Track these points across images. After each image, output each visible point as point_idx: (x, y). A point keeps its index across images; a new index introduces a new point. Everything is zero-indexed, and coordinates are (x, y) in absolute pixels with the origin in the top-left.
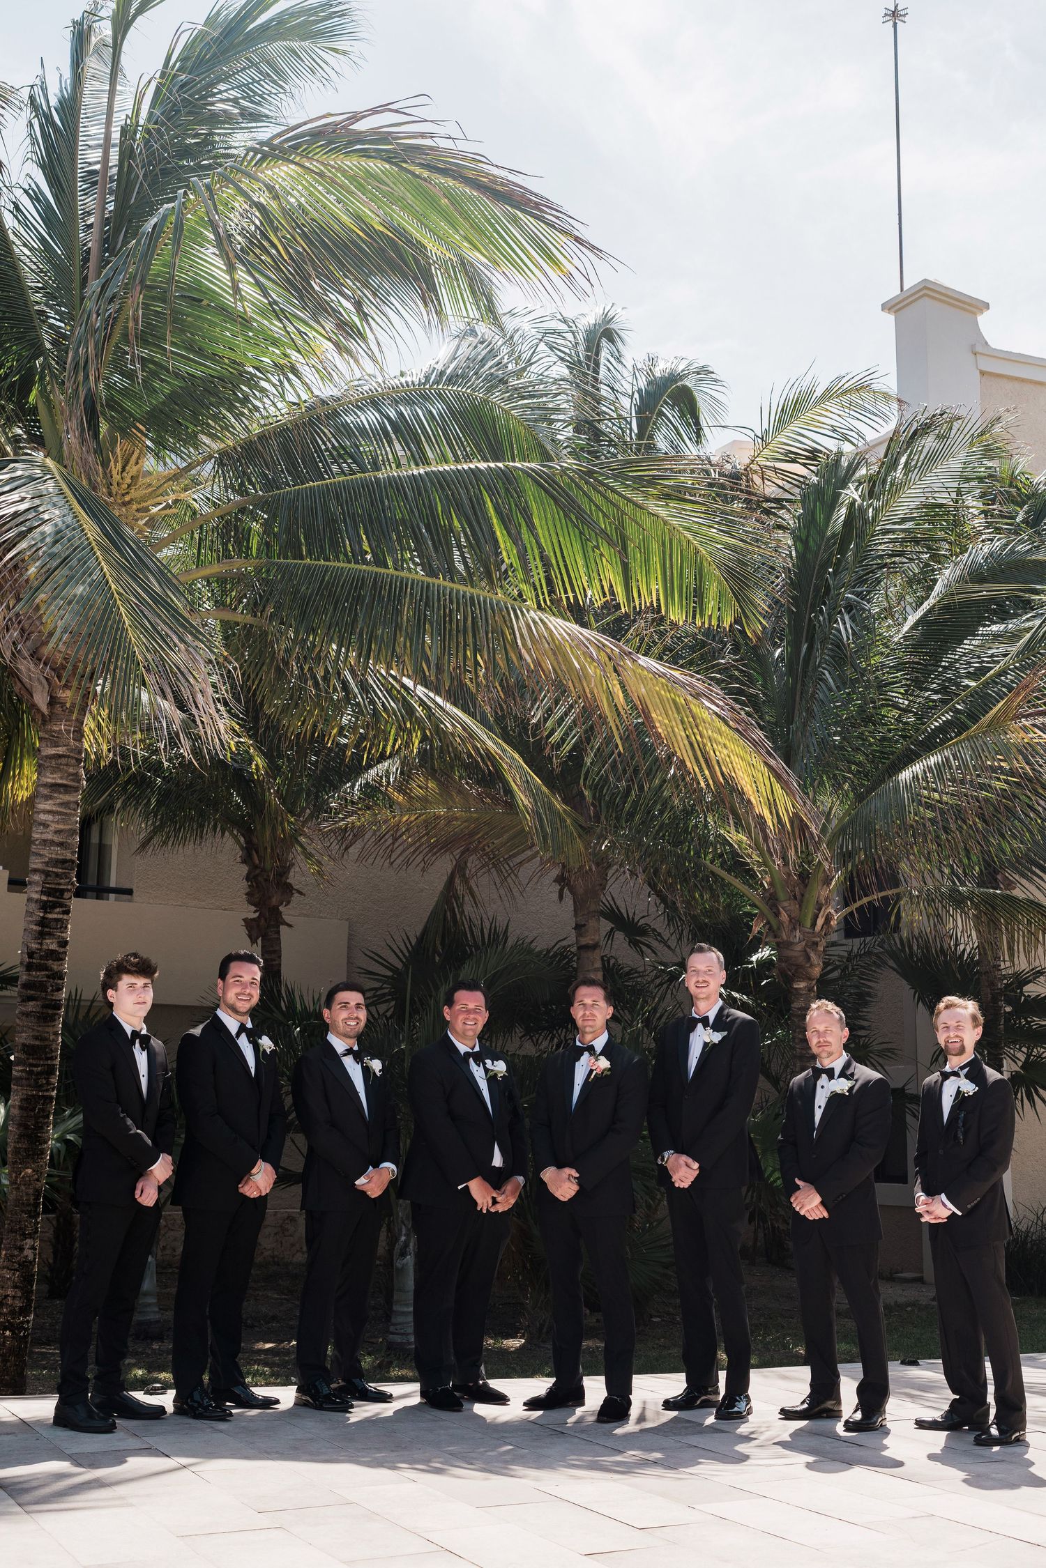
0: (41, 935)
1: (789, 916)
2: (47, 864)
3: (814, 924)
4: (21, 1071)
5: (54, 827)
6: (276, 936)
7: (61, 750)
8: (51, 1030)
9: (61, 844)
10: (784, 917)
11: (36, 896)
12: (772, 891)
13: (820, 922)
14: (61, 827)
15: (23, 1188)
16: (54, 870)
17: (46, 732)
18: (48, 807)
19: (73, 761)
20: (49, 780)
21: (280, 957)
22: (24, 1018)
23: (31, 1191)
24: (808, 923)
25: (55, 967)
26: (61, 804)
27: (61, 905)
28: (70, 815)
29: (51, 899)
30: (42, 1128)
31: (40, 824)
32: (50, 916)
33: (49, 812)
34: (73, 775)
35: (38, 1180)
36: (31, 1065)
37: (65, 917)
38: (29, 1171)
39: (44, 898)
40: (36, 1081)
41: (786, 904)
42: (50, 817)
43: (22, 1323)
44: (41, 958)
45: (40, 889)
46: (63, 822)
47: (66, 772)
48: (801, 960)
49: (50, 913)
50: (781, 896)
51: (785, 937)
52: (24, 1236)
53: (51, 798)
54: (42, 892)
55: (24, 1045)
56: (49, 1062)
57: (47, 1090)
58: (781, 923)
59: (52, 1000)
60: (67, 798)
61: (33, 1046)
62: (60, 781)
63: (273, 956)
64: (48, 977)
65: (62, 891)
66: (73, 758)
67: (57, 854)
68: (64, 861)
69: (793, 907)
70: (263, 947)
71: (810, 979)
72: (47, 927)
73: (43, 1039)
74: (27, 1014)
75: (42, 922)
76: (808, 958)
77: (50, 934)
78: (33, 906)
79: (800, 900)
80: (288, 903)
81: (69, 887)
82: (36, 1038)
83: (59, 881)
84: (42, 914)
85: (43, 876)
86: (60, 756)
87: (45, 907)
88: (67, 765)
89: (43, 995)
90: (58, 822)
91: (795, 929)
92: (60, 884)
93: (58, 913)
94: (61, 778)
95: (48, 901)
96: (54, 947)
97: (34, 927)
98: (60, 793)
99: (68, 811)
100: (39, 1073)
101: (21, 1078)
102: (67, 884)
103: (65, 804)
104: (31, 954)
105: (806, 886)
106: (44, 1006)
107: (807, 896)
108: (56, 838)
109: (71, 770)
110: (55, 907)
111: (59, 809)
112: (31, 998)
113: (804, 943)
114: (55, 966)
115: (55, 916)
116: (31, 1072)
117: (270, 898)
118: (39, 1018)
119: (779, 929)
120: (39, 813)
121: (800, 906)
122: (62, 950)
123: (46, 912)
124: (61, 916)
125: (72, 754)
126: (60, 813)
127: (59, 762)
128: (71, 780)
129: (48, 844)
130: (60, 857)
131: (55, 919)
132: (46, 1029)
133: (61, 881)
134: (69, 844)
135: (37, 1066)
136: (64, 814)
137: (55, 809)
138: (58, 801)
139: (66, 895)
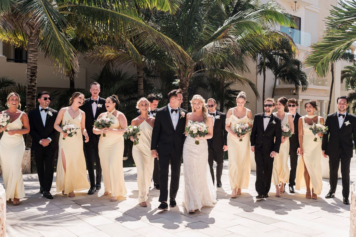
0: (31, 82)
1: (183, 75)
2: (31, 67)
3: (188, 76)
4: (28, 110)
5: (32, 59)
7: (33, 43)
8: (34, 101)
9: (34, 63)
10: (182, 75)
11: (29, 74)
12: (179, 69)
13: (189, 76)
14: (34, 59)
16: (33, 69)
17: (30, 39)
18: (31, 55)
20: (31, 50)
22: (28, 99)
24: (186, 76)
25: (34, 89)
26: (34, 55)
27: (35, 76)
28: (36, 57)
31: (29, 59)
32: (33, 78)
33: (31, 56)
36: (30, 108)
37: (36, 78)
39: (31, 74)
41: (182, 72)
42: (32, 58)
44: (31, 87)
45: (30, 72)
46: (34, 58)
47: (35, 48)
48: (185, 84)
49: (33, 77)
50: (181, 70)
51: (182, 79)
53: (32, 53)
54: (31, 73)
55: (28, 104)
56: (34, 108)
58: (181, 76)
59: (34, 95)
61: (30, 105)
62: (33, 50)
64: (33, 91)
65: (35, 73)
68: (35, 67)
69: (184, 73)
71: (186, 87)
72: (32, 80)
73: (33, 103)
74: (29, 98)
75: (31, 79)
76: (186, 83)
78: (29, 76)
79: (185, 71)
82: (31, 103)
84: (31, 78)
85: (31, 70)
86: (33, 45)
87: (32, 76)
89: (32, 94)
90: (33, 59)
91: (184, 77)
92: (34, 71)
93: (34, 77)
94: (34, 49)
95: (32, 75)
96: (34, 84)
97: (29, 80)
98: (34, 52)
99: (35, 56)
101: (28, 111)
102: (36, 71)
103: (35, 55)
104: (29, 86)
105: (186, 68)
106: (32, 97)
107: (186, 71)
109: (36, 48)
110: (34, 76)
111: (33, 56)
112: (29, 95)
113: (185, 80)
115: (34, 78)
118: (31, 99)
119: (180, 77)
120: (29, 56)
121: (185, 73)
122: (35, 85)
123: (32, 77)
124: (35, 78)
125: (36, 44)
126: (34, 57)
127: (33, 46)
128: (36, 50)
129: (31, 63)
130: (34, 66)
131: (34, 79)
132: (33, 101)
133: (35, 71)
134: (36, 63)
135: (32, 109)
136: (35, 57)
137: (32, 56)
138: (33, 54)
139: (36, 74)
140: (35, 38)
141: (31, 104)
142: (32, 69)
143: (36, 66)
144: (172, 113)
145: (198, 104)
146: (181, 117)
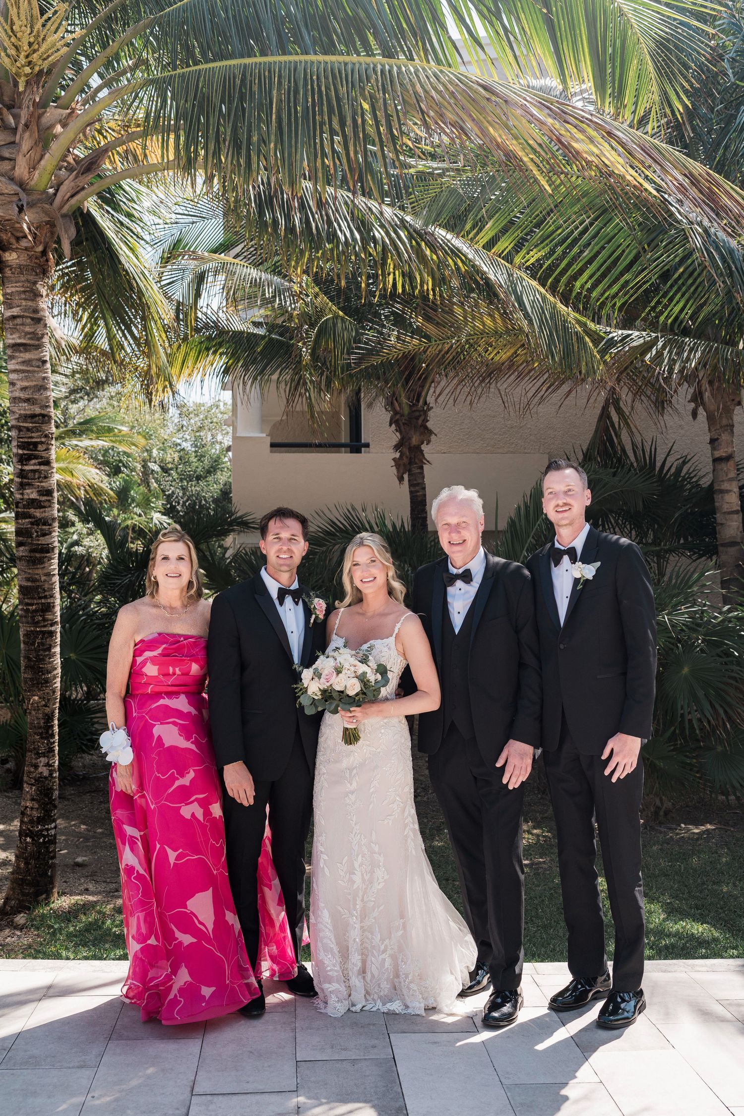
5: (20, 384)
9: (27, 400)
11: (14, 450)
14: (26, 384)
15: (33, 713)
16: (26, 425)
18: (12, 366)
19: (29, 321)
21: (424, 488)
23: (41, 716)
26: (23, 362)
27: (37, 457)
28: (34, 371)
29: (26, 452)
30: (44, 660)
31: (8, 383)
32: (26, 468)
33: (13, 371)
34: (30, 333)
35: (45, 706)
36: (29, 604)
37: (47, 467)
38: (36, 698)
39: (20, 452)
40: (33, 618)
42: (15, 376)
43: (42, 830)
44: (24, 507)
45: (16, 443)
46: (27, 378)
47: (23, 331)
49: (26, 465)
52: (38, 755)
53: (14, 357)
54: (19, 447)
55: (22, 586)
56: (43, 601)
57: (45, 626)
59: (39, 545)
60: (27, 356)
61: (28, 587)
62: (19, 341)
63: (417, 488)
64: (32, 523)
65: (35, 445)
66: (27, 317)
67: (25, 410)
68: (33, 416)
70: (410, 481)
72: (26, 478)
73: (34, 581)
74: (19, 559)
75: (21, 474)
77: (29, 484)
80: (429, 442)
81: (43, 440)
82: (28, 580)
83: (30, 434)
84: (20, 467)
85: (17, 431)
86: (16, 317)
87: (23, 459)
88: (23, 324)
89: (29, 540)
90: (22, 380)
92: (32, 437)
93: (35, 464)
94: (20, 338)
95: (24, 454)
96: (34, 496)
97: (16, 479)
98: (20, 352)
99: (31, 369)
100: (35, 611)
101: (23, 616)
102: (43, 437)
104: (17, 504)
106: (31, 551)
108: (22, 395)
109: (27, 329)
110: (33, 460)
112: (21, 544)
114: (38, 513)
115: (32, 468)
116: (27, 611)
118: (28, 561)
122: (44, 498)
123: (22, 465)
124: (37, 467)
125: (26, 314)
126: (23, 371)
127: (15, 322)
128: (31, 339)
129: (17, 401)
130: (28, 412)
131: (32, 471)
132: (37, 571)
133: (33, 435)
134: (36, 400)
135: (32, 605)
136: (28, 371)
137: (18, 367)
138: (20, 360)
139: (40, 447)
140: (20, 284)
141: (29, 584)
142: (19, 429)
143: (38, 411)
144: (281, 603)
145: (367, 565)
146: (312, 621)
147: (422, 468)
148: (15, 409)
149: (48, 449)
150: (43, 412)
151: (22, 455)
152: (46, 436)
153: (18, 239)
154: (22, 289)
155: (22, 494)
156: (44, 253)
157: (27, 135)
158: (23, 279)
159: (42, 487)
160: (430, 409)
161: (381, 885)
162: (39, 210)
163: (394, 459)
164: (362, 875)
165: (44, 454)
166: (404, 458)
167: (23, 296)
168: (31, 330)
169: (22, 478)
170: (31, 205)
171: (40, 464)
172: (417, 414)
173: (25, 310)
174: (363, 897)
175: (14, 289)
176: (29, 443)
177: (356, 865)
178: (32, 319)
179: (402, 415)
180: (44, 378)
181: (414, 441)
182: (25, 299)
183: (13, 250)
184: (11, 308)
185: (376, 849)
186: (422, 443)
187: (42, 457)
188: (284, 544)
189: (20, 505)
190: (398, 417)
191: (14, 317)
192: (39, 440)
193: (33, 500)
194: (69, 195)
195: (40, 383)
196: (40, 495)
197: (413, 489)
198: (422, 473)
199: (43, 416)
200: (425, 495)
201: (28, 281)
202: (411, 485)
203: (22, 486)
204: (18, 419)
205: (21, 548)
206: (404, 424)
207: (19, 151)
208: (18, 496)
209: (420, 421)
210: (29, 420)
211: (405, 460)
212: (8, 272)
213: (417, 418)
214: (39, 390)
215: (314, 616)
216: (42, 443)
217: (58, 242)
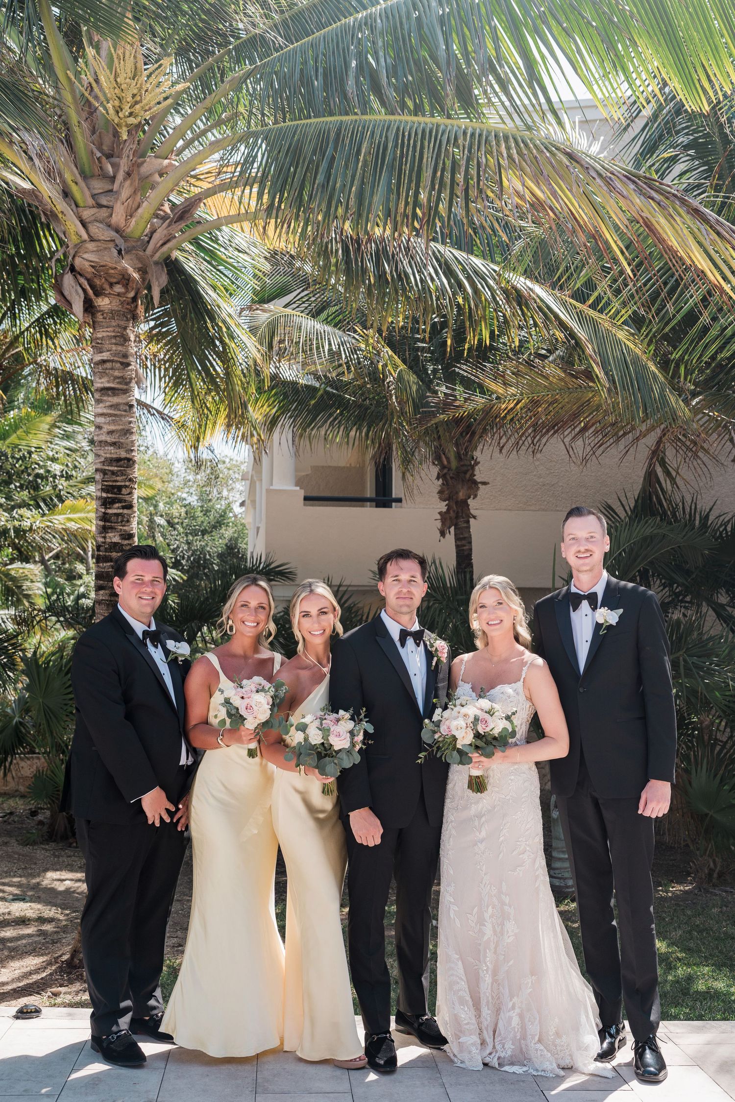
5: (107, 428)
6: (465, 525)
7: (106, 356)
9: (114, 444)
11: (98, 493)
14: (112, 428)
16: (113, 468)
19: (118, 365)
21: (470, 543)
22: (97, 605)
26: (111, 406)
27: (121, 501)
28: (121, 416)
29: (110, 495)
32: (110, 511)
34: (118, 378)
37: (129, 511)
39: (104, 495)
42: (102, 420)
44: (106, 550)
45: (99, 486)
46: (113, 422)
47: (112, 375)
49: (111, 508)
53: (102, 401)
54: (103, 490)
60: (115, 400)
62: (108, 385)
63: (464, 542)
65: (120, 488)
66: (117, 362)
67: (111, 453)
68: (119, 460)
70: (455, 535)
72: (109, 521)
74: (99, 602)
75: (104, 518)
77: (112, 528)
80: (475, 496)
81: (127, 483)
83: (114, 478)
84: (103, 510)
85: (101, 475)
87: (106, 503)
88: (112, 369)
90: (109, 423)
92: (120, 481)
93: (118, 508)
94: (108, 382)
95: (108, 498)
96: (116, 539)
97: (99, 523)
98: (109, 395)
99: (118, 413)
102: (127, 480)
104: (99, 547)
108: (109, 439)
109: (117, 373)
110: (116, 503)
111: (111, 412)
112: (102, 588)
115: (115, 511)
117: (457, 493)
118: (108, 605)
122: (126, 542)
123: (106, 508)
124: (121, 511)
125: (116, 359)
126: (110, 415)
127: (105, 366)
128: (119, 383)
129: (103, 445)
130: (114, 456)
131: (115, 514)
133: (118, 478)
134: (122, 443)
136: (115, 415)
137: (105, 411)
138: (108, 404)
139: (124, 491)
140: (111, 329)
142: (104, 472)
143: (123, 454)
144: (403, 644)
145: (494, 608)
146: (434, 664)
147: (468, 522)
148: (101, 453)
149: (131, 493)
150: (128, 456)
151: (106, 499)
152: (131, 480)
153: (111, 285)
154: (113, 334)
155: (105, 537)
156: (134, 299)
157: (128, 183)
158: (114, 324)
159: (125, 531)
160: (477, 463)
161: (511, 939)
162: (133, 256)
163: (440, 513)
164: (494, 927)
165: (127, 498)
166: (451, 512)
167: (114, 341)
168: (120, 375)
169: (105, 521)
170: (128, 251)
171: (123, 508)
172: (465, 468)
173: (115, 355)
174: (496, 948)
175: (105, 334)
176: (113, 487)
177: (487, 916)
178: (122, 363)
179: (449, 469)
180: (130, 422)
181: (461, 495)
182: (116, 344)
183: (106, 295)
184: (101, 352)
185: (507, 900)
186: (469, 498)
187: (125, 501)
188: (403, 586)
189: (102, 548)
190: (445, 471)
191: (104, 362)
192: (123, 484)
193: (116, 544)
194: (161, 242)
195: (127, 427)
196: (122, 539)
197: (459, 543)
198: (469, 527)
199: (129, 460)
200: (471, 550)
201: (118, 326)
202: (457, 539)
203: (104, 530)
204: (103, 463)
205: (101, 592)
206: (452, 478)
207: (117, 199)
208: (101, 540)
209: (468, 476)
210: (114, 464)
211: (452, 514)
212: (99, 317)
213: (465, 472)
214: (125, 434)
215: (435, 659)
216: (126, 487)
217: (149, 288)
